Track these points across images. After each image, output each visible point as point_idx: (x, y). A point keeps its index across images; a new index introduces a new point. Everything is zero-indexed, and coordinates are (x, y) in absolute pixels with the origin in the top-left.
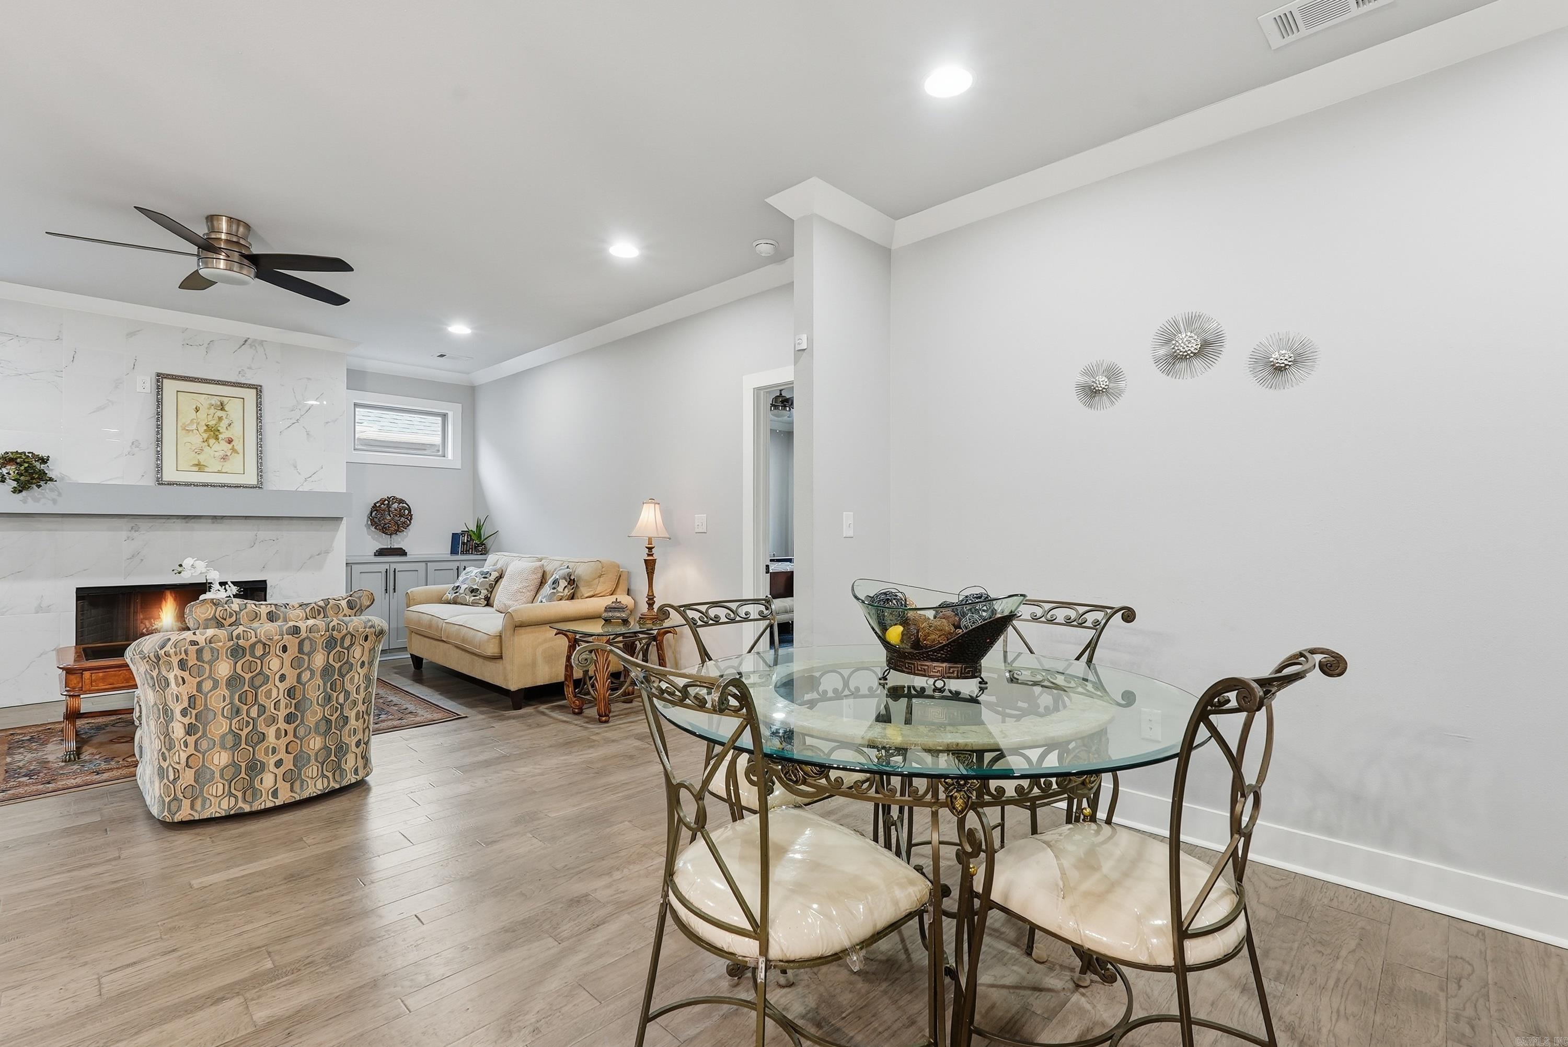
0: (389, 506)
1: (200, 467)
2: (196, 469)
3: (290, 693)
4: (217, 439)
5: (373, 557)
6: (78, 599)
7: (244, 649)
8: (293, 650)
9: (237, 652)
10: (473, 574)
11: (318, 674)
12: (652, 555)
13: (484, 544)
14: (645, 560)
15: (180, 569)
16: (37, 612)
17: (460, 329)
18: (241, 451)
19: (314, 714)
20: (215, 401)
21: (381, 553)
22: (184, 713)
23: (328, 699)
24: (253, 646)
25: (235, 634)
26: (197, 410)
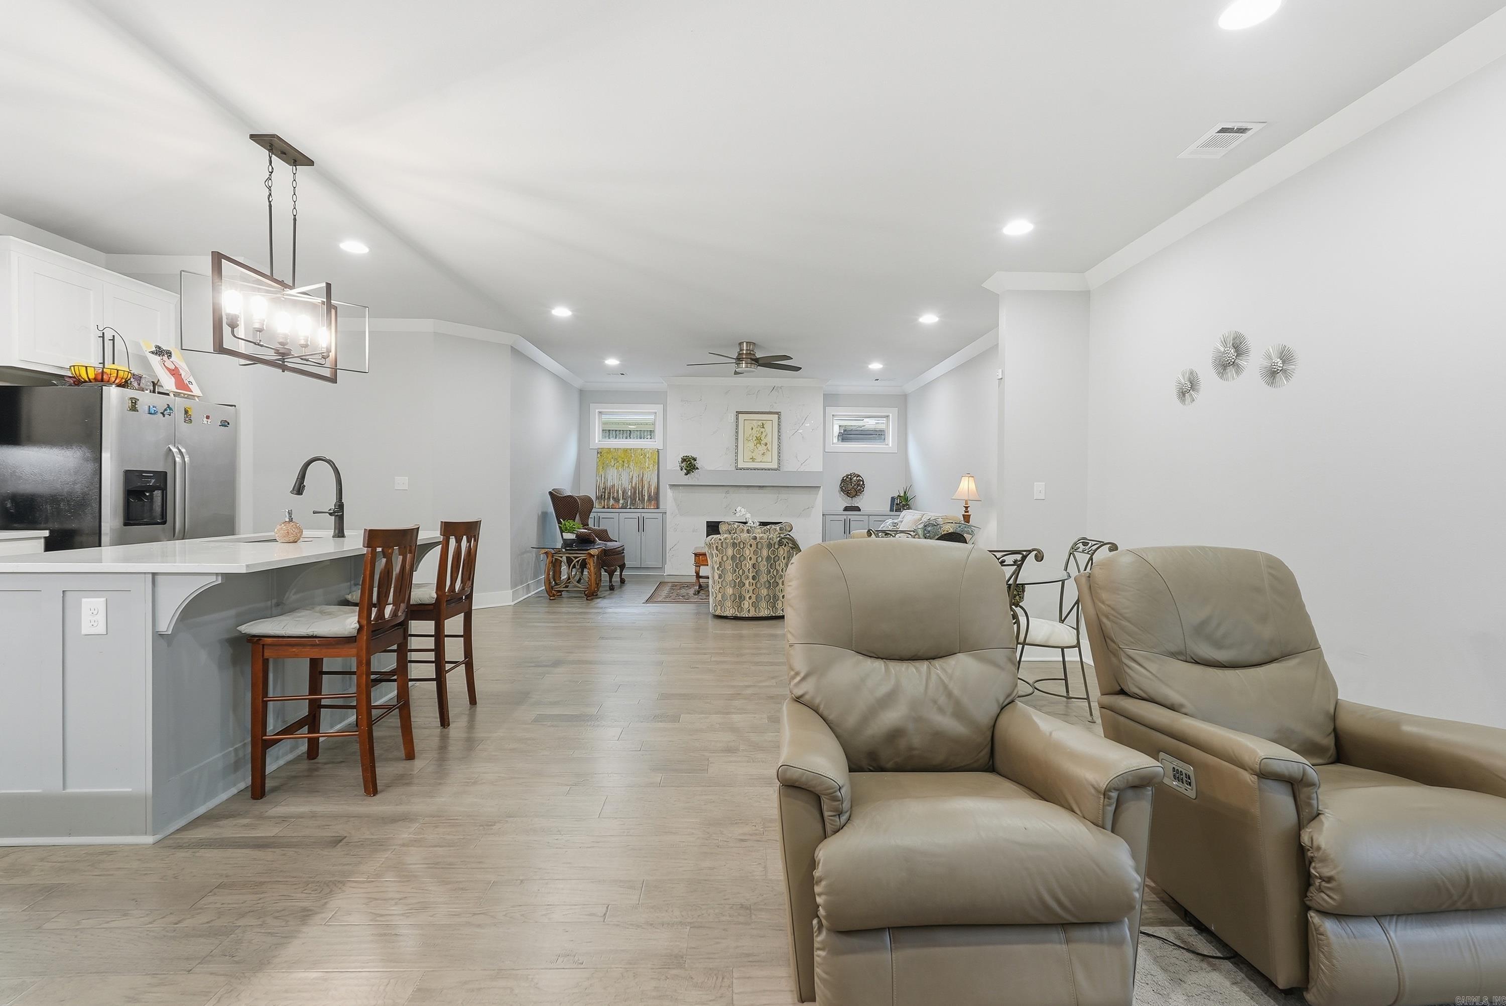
0: (851, 479)
1: (753, 459)
2: (751, 460)
3: (754, 566)
4: (760, 444)
5: (842, 511)
6: (708, 526)
7: (736, 543)
8: (754, 546)
9: (734, 545)
10: (888, 524)
11: (764, 559)
12: (968, 512)
13: (908, 505)
14: (963, 515)
15: (735, 512)
16: (693, 532)
17: (876, 366)
18: (770, 450)
19: (764, 578)
20: (760, 423)
21: (846, 509)
22: (718, 569)
23: (769, 572)
24: (739, 543)
25: (733, 537)
26: (752, 429)
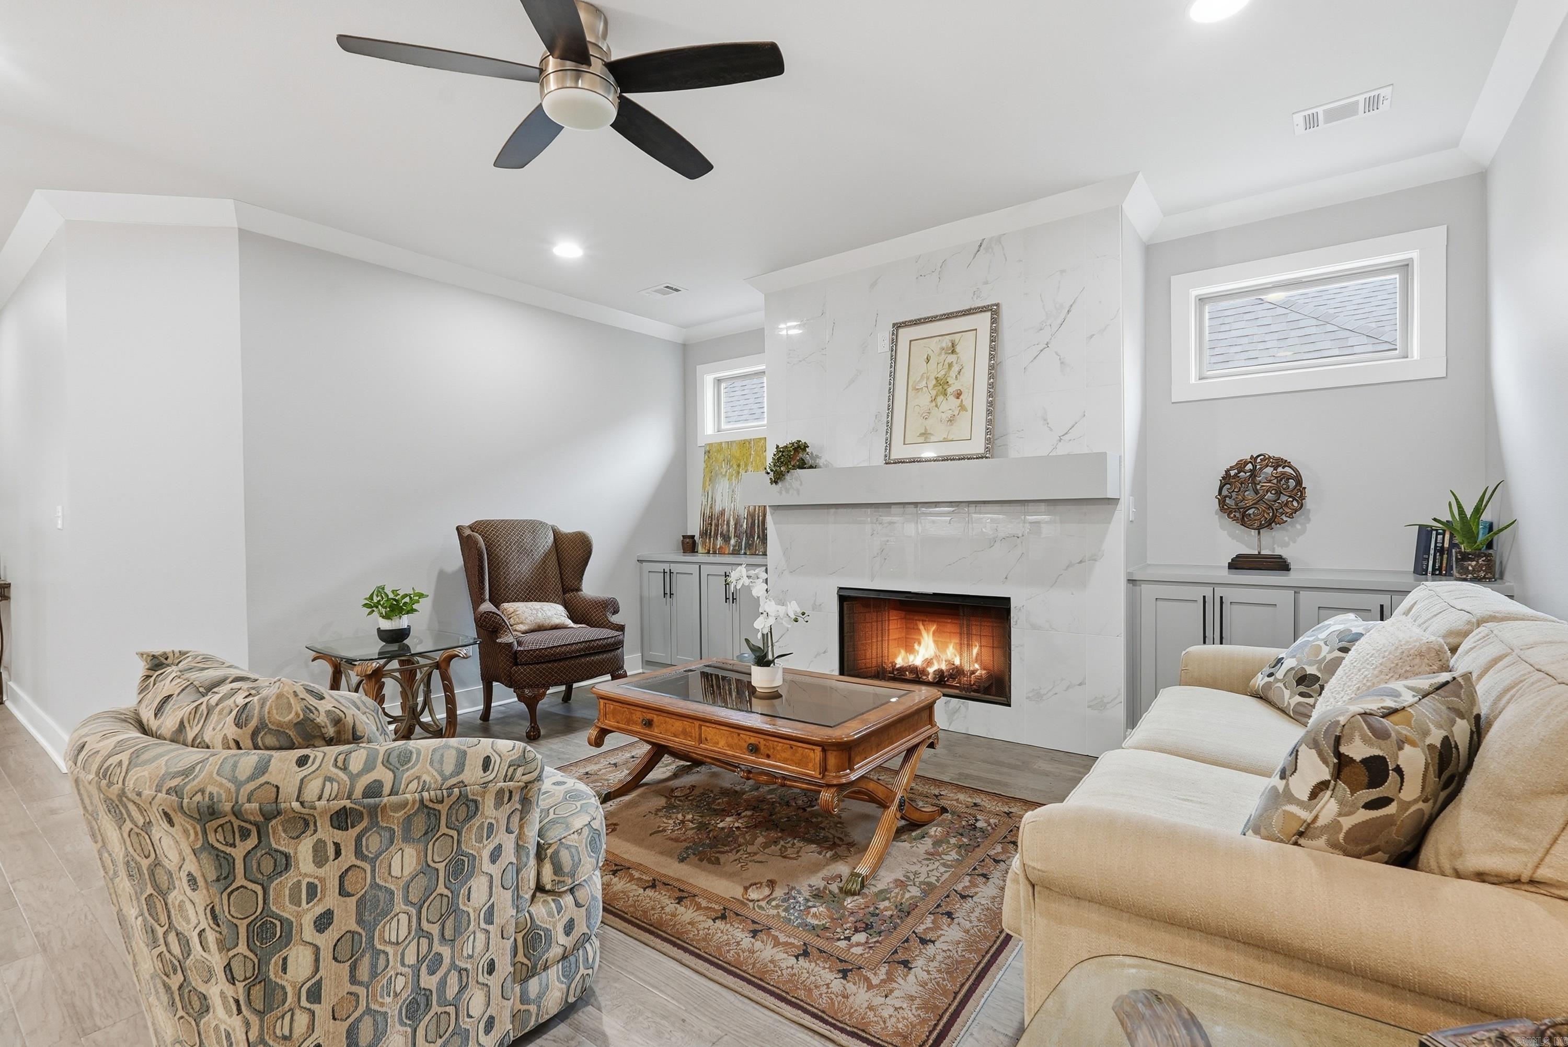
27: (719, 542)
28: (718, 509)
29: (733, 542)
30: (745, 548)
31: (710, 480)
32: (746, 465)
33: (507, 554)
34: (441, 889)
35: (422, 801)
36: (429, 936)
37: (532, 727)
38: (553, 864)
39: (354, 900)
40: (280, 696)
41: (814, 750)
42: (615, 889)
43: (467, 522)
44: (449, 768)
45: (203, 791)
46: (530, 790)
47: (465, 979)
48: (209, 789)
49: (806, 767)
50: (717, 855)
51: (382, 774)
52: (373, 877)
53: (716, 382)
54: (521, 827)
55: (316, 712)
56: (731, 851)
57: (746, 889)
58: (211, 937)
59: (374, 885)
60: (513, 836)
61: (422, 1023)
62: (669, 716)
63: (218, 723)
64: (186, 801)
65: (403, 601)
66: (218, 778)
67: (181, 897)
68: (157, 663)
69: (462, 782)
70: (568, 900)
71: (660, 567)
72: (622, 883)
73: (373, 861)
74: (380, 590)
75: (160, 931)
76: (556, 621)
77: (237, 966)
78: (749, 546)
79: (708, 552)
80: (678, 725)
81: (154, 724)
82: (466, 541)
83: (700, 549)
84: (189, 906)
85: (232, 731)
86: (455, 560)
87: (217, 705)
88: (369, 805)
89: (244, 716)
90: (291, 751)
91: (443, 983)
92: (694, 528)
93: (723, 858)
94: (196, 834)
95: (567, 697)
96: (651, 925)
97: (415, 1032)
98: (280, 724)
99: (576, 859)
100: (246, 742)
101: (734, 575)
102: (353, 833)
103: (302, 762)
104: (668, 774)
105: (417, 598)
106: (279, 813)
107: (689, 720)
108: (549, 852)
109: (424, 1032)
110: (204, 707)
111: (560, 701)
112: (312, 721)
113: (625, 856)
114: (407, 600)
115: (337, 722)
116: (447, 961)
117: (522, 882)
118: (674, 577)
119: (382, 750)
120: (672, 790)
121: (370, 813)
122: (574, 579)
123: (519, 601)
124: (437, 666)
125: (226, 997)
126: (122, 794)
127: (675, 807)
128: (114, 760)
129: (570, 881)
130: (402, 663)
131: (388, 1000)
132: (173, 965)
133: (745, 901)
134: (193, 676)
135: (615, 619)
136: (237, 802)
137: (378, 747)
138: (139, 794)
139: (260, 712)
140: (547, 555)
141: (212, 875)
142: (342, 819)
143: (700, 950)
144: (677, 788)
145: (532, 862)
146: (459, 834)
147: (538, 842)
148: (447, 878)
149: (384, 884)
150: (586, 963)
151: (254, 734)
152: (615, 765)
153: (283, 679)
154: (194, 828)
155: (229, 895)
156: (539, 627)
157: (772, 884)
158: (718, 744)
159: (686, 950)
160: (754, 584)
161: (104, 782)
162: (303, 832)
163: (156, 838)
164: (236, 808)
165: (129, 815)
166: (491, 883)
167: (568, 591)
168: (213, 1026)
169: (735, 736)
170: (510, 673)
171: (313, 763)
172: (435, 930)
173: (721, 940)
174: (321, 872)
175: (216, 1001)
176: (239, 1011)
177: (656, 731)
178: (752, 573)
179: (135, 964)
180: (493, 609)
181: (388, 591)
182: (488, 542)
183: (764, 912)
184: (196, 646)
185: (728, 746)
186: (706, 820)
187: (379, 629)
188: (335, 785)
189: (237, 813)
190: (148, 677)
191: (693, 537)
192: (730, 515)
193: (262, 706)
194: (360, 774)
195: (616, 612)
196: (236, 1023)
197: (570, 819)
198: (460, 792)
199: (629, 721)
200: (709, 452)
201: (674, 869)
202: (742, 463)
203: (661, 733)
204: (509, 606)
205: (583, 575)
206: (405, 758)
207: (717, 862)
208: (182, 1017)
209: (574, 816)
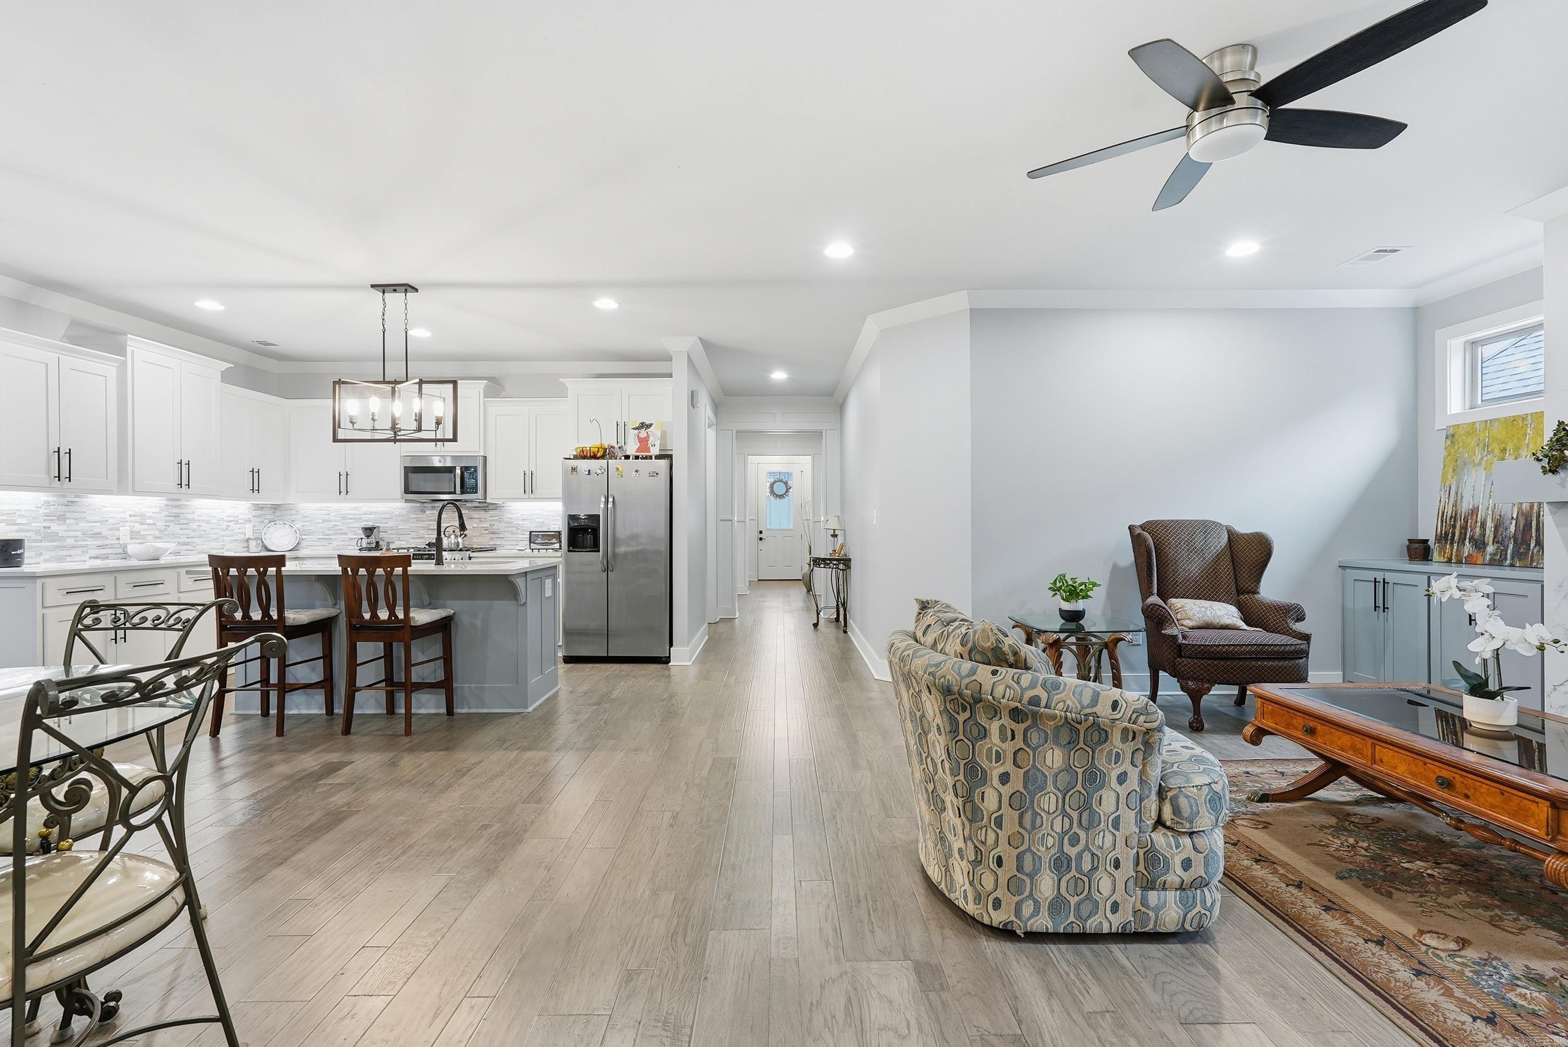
27: (1468, 548)
28: (1465, 507)
29: (1490, 549)
30: (1513, 558)
31: (1454, 470)
32: (1517, 449)
33: (1176, 552)
34: (1079, 787)
35: (1066, 718)
36: (1070, 818)
37: (1195, 719)
38: (1172, 805)
39: (1023, 771)
40: (983, 630)
41: (1537, 803)
42: (1254, 873)
43: (1138, 523)
44: (1086, 701)
45: (944, 677)
46: (1151, 737)
47: (1096, 863)
48: (948, 677)
49: (1525, 821)
50: (1390, 889)
51: (1039, 691)
52: (1034, 761)
53: (1469, 347)
54: (1144, 765)
55: (1003, 644)
56: (1412, 892)
57: (1422, 932)
58: (947, 765)
59: (1034, 766)
60: (1137, 770)
61: (1064, 878)
62: (1335, 727)
63: (953, 642)
64: (937, 681)
65: (1080, 588)
66: (952, 671)
67: (934, 738)
68: (924, 606)
69: (1095, 713)
70: (1186, 841)
71: (1371, 575)
72: (1263, 872)
73: (1034, 750)
74: (1062, 577)
75: (924, 755)
76: (1227, 621)
77: (959, 785)
78: (1517, 554)
79: (1449, 561)
80: (1346, 739)
81: (922, 640)
82: (1137, 539)
83: (1436, 556)
84: (937, 743)
85: (959, 648)
86: (1127, 557)
87: (952, 632)
88: (1032, 710)
89: (965, 640)
90: (988, 666)
91: (1080, 856)
92: (1428, 531)
93: (1397, 895)
94: (941, 702)
95: (1240, 700)
96: (1287, 915)
97: (1059, 880)
98: (983, 648)
99: (1195, 809)
100: (966, 656)
101: (1437, 586)
102: (1023, 726)
103: (994, 673)
104: (1348, 799)
105: (1092, 586)
106: (981, 701)
107: (1360, 736)
108: (1170, 794)
109: (1066, 885)
110: (946, 632)
111: (1233, 703)
112: (1001, 649)
113: (1272, 852)
114: (1083, 587)
115: (1015, 653)
116: (1083, 842)
117: (1144, 809)
118: (1389, 588)
119: (1041, 678)
120: (1349, 815)
121: (1032, 717)
122: (1250, 581)
123: (1187, 598)
124: (1106, 646)
125: (953, 804)
126: (909, 672)
127: (1345, 829)
128: (906, 653)
129: (1188, 825)
130: (1078, 639)
131: (1043, 849)
132: (930, 778)
133: (1416, 942)
134: (941, 615)
135: (1299, 627)
136: (960, 687)
137: (1039, 675)
138: (917, 673)
139: (973, 639)
140: (1218, 557)
141: (948, 729)
142: (1016, 714)
143: (1340, 956)
144: (1355, 815)
145: (1154, 797)
146: (1093, 752)
147: (1160, 784)
148: (1084, 783)
149: (1041, 768)
150: (1203, 904)
151: (970, 652)
152: (1282, 774)
153: (985, 620)
154: (940, 697)
155: (956, 742)
156: (1207, 624)
157: (1464, 943)
158: (1397, 769)
159: (1321, 949)
160: (1468, 598)
161: (902, 664)
162: (994, 717)
163: (923, 700)
164: (960, 691)
165: (912, 685)
166: (1118, 799)
167: (1243, 593)
168: (947, 820)
169: (1420, 764)
170: (1175, 664)
171: (1000, 675)
172: (1075, 815)
173: (1370, 960)
174: (1004, 746)
175: (948, 805)
176: (960, 816)
177: (1320, 740)
178: (1466, 584)
179: (913, 774)
180: (1160, 602)
181: (1068, 578)
182: (1157, 540)
183: (1439, 961)
184: (944, 599)
185: (1410, 773)
186: (1387, 854)
187: (1060, 610)
188: (1012, 691)
189: (960, 694)
190: (920, 613)
191: (1426, 541)
192: (1487, 515)
193: (974, 635)
194: (1027, 689)
195: (1301, 618)
196: (958, 822)
197: (1192, 776)
198: (1094, 720)
199: (1288, 725)
200: (1453, 436)
201: (1328, 881)
202: (1510, 447)
203: (1325, 744)
204: (1176, 602)
205: (1261, 577)
206: (1056, 686)
207: (1389, 895)
208: (933, 810)
209: (1195, 775)
